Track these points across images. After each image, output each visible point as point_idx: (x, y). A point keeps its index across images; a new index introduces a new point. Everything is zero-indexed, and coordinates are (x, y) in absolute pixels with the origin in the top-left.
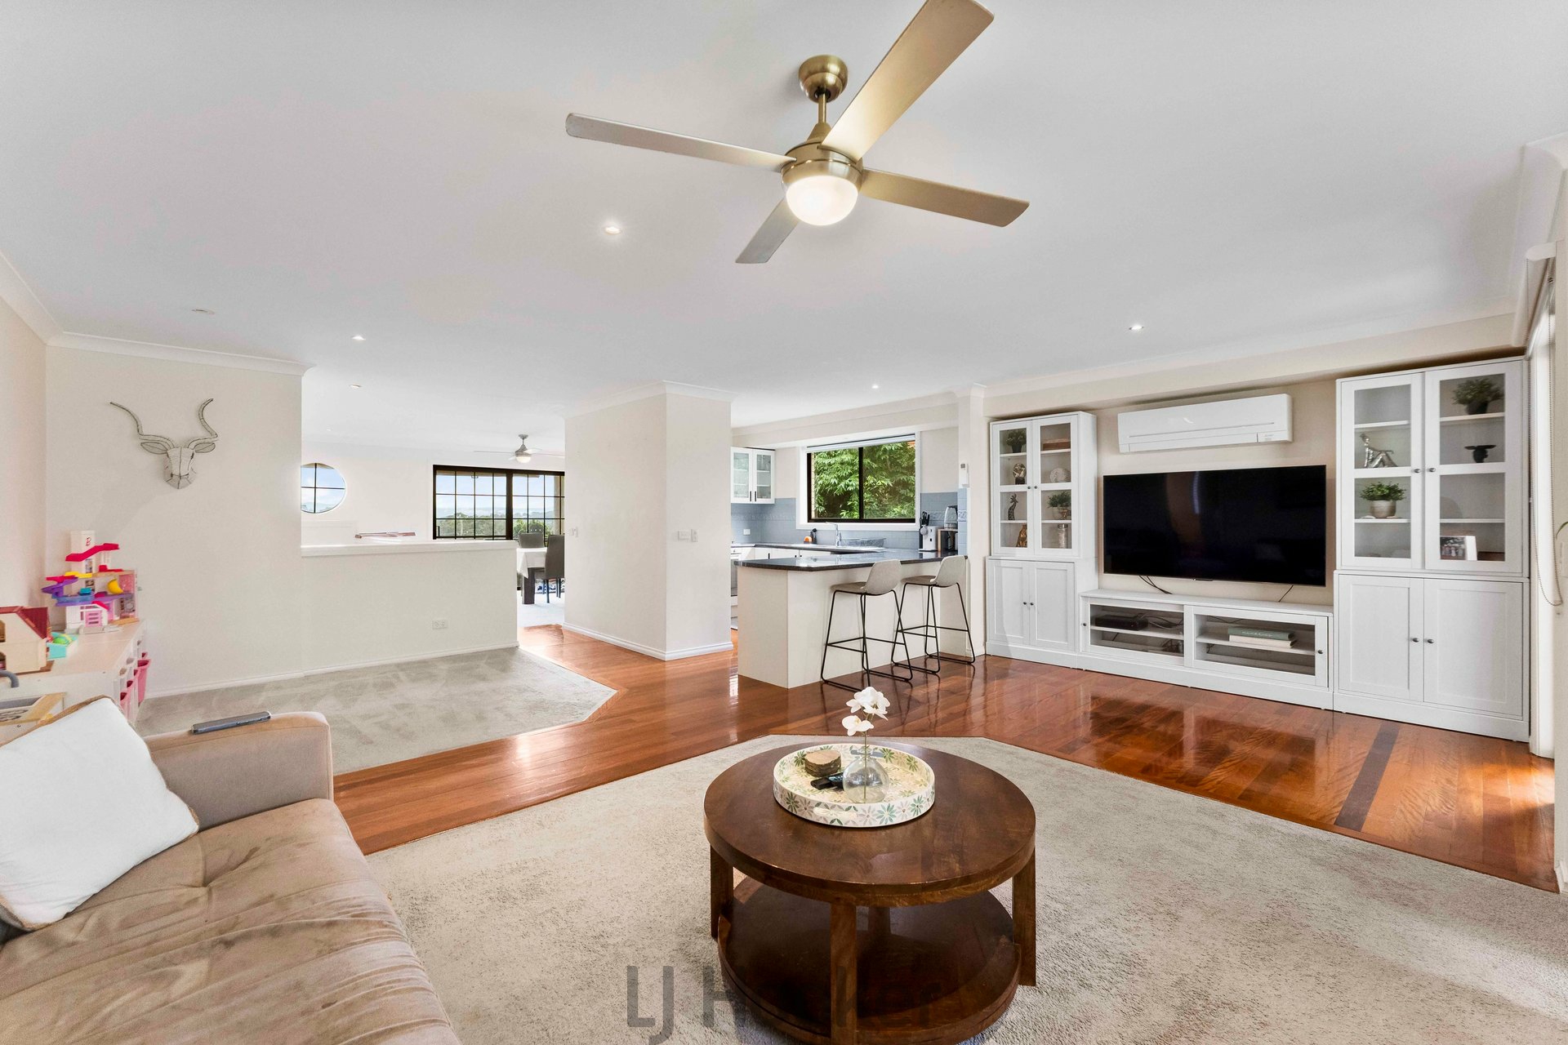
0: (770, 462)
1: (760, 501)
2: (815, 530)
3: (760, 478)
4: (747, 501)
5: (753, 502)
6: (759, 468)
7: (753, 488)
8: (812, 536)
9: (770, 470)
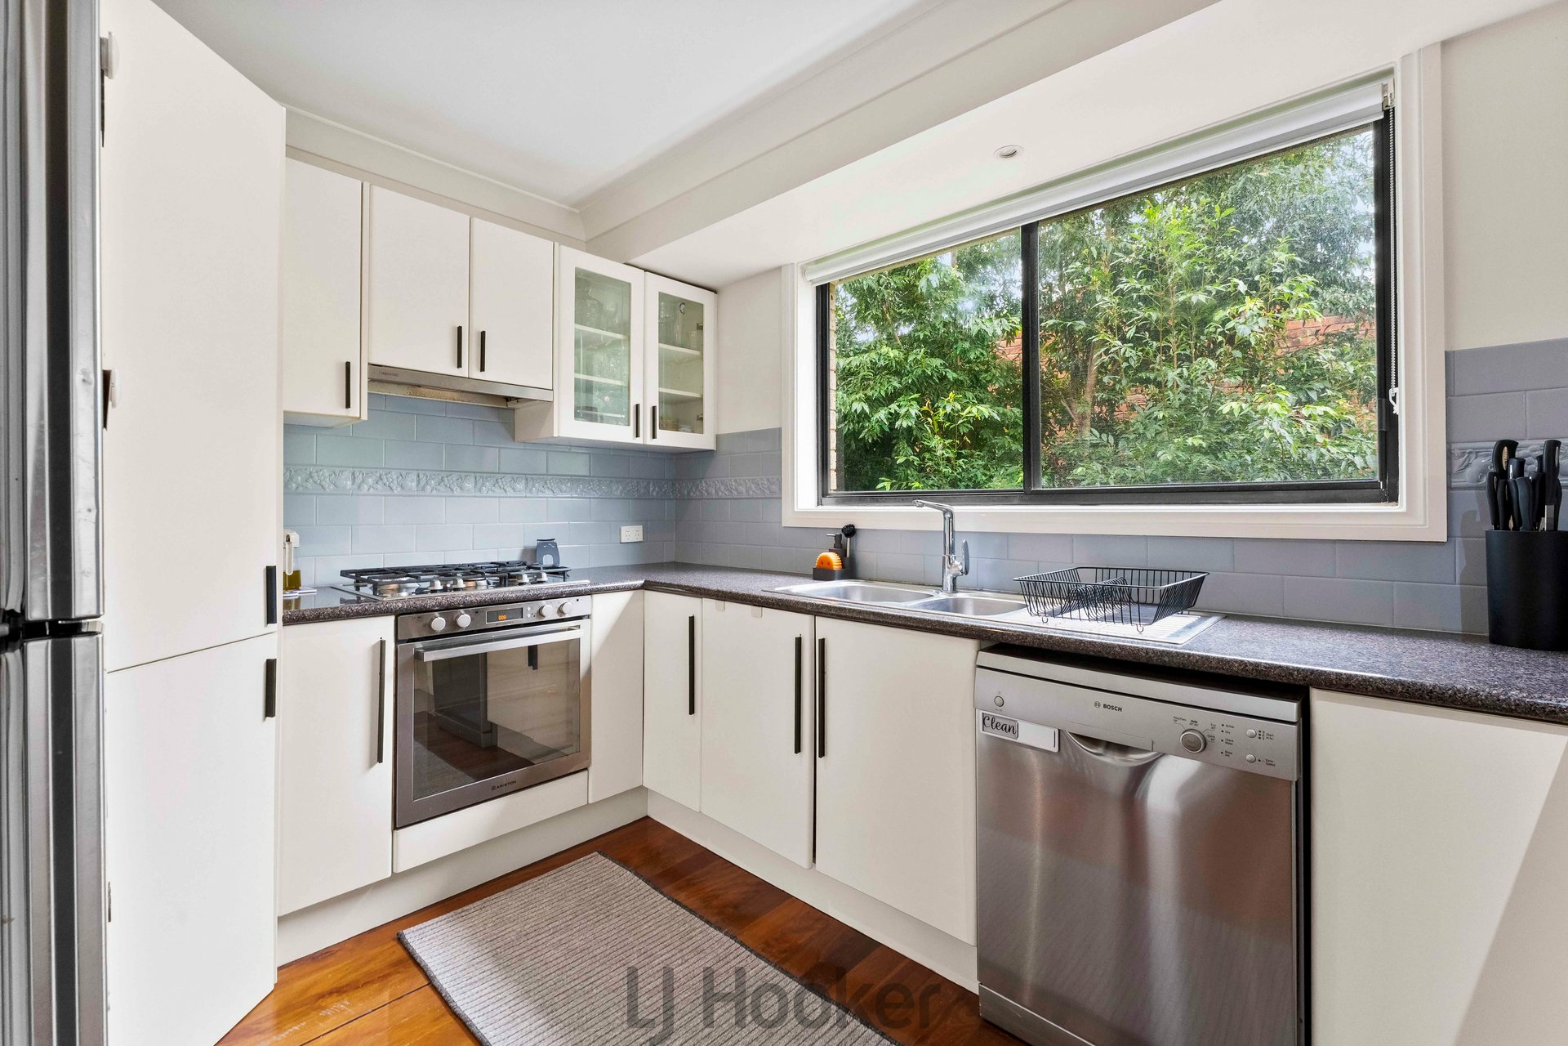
0: (700, 328)
1: (668, 439)
2: (851, 531)
3: (669, 369)
4: (622, 434)
5: (645, 439)
6: (666, 337)
7: (647, 391)
8: (839, 548)
9: (700, 347)
